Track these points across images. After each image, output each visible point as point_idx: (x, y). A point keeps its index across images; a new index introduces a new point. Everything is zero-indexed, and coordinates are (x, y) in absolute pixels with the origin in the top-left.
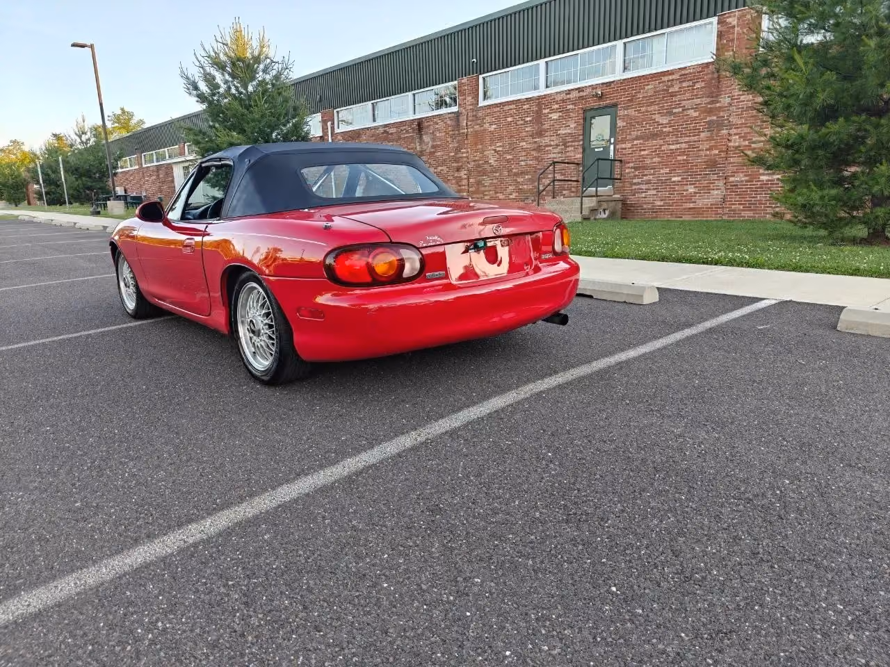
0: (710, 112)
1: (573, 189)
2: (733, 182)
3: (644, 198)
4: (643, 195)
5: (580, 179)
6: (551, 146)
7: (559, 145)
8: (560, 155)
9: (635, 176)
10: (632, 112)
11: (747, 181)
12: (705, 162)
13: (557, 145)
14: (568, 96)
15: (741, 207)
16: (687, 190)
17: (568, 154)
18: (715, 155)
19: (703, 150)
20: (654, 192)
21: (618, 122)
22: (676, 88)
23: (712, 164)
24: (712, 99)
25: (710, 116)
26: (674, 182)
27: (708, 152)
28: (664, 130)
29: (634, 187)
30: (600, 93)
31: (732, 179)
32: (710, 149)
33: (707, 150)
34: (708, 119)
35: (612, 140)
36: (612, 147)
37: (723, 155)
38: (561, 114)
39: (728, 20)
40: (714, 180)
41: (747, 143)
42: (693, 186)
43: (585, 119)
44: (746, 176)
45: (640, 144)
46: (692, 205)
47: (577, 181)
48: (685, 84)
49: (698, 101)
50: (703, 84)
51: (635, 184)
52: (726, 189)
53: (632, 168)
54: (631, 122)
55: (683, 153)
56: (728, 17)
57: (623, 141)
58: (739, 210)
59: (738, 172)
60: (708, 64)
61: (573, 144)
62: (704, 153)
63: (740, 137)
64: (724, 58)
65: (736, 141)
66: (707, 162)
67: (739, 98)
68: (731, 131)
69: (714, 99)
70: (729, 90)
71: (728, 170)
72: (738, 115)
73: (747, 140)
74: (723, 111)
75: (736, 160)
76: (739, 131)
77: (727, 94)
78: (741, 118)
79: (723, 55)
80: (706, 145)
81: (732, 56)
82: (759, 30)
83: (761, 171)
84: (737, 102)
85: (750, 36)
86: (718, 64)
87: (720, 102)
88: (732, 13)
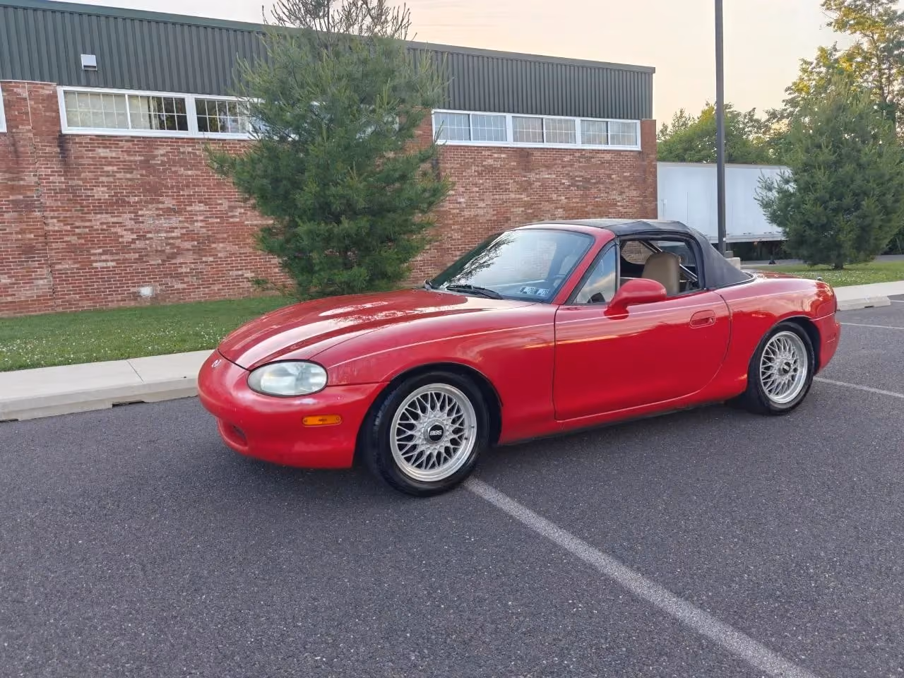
0: (13, 189)
2: (61, 270)
11: (77, 269)
12: (17, 247)
15: (78, 296)
18: (30, 239)
19: (11, 233)
23: (28, 250)
24: (11, 175)
25: (12, 194)
27: (20, 236)
31: (58, 267)
32: (22, 232)
33: (17, 233)
34: (11, 198)
37: (41, 239)
39: (15, 90)
40: (35, 268)
41: (69, 228)
42: (6, 276)
44: (75, 263)
46: (9, 299)
52: (55, 278)
56: (14, 87)
58: (75, 301)
59: (64, 259)
62: (14, 237)
63: (58, 221)
64: (18, 131)
65: (54, 225)
66: (20, 247)
67: (49, 179)
68: (46, 214)
69: (15, 175)
70: (34, 168)
71: (51, 256)
72: (52, 197)
73: (68, 224)
74: (30, 190)
75: (61, 245)
76: (56, 214)
77: (30, 172)
78: (56, 200)
79: (17, 127)
80: (15, 227)
81: (29, 131)
82: (58, 109)
83: (92, 258)
84: (46, 182)
85: (48, 114)
86: (13, 136)
87: (23, 180)
88: (19, 82)
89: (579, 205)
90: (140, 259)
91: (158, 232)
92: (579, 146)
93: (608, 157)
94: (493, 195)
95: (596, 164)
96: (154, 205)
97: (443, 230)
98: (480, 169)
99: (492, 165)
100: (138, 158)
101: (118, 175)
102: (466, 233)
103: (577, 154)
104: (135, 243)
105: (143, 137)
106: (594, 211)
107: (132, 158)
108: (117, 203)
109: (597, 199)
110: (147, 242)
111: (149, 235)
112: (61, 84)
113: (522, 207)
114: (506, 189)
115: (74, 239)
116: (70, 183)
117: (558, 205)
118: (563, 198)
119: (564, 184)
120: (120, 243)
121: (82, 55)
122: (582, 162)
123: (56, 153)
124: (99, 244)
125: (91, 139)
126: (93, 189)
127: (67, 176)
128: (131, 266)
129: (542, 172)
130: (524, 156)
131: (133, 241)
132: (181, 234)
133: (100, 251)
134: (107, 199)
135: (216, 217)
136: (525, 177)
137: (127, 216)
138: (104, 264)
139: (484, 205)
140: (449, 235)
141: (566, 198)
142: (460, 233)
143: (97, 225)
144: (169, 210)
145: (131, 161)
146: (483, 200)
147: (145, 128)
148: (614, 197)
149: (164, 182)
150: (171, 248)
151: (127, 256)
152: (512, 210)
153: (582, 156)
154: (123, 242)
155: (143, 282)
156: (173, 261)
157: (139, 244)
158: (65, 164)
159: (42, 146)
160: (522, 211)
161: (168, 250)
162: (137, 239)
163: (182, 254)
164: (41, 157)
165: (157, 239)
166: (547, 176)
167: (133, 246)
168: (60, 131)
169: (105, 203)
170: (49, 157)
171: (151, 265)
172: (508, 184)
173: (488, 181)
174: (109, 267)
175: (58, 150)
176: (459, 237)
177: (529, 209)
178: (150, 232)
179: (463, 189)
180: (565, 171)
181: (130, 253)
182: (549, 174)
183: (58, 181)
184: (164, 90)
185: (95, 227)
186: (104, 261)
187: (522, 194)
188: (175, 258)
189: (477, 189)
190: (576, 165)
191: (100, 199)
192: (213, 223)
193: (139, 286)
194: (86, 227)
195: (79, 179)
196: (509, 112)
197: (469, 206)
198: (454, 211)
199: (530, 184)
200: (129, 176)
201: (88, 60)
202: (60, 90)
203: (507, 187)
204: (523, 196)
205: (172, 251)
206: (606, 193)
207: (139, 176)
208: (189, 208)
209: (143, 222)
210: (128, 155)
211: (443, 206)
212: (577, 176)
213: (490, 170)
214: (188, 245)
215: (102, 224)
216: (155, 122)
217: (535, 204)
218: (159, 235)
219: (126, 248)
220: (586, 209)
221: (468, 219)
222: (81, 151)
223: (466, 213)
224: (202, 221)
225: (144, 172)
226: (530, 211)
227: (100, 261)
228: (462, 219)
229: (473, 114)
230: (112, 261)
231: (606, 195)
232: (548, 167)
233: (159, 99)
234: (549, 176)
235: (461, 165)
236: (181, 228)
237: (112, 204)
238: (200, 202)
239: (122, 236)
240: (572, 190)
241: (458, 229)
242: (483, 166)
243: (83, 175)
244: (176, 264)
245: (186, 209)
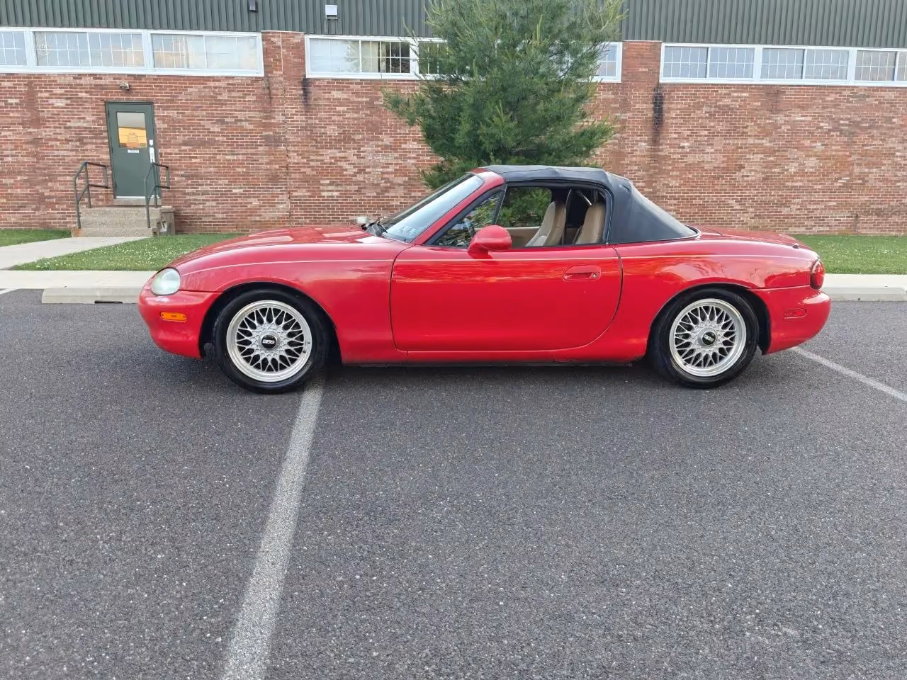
0: (266, 126)
1: (101, 197)
2: (296, 197)
3: (202, 209)
4: (201, 206)
5: (110, 184)
6: (57, 140)
7: (72, 141)
8: (74, 153)
9: (188, 185)
10: (173, 114)
11: (309, 196)
12: (266, 175)
13: (68, 141)
14: (78, 81)
15: (307, 221)
16: (251, 203)
17: (87, 153)
18: (276, 169)
19: (262, 164)
20: (214, 204)
21: (156, 122)
22: (225, 96)
23: (274, 178)
24: (265, 114)
25: (266, 131)
26: (236, 194)
27: (268, 166)
28: (217, 139)
29: (188, 197)
30: (127, 85)
31: (295, 194)
32: (270, 163)
33: (267, 164)
34: (264, 133)
35: (151, 142)
36: (152, 151)
37: (284, 170)
38: (69, 102)
39: (272, 39)
40: (277, 194)
41: (305, 160)
42: (256, 199)
43: (108, 114)
44: (309, 191)
45: (190, 150)
46: (258, 218)
47: (107, 187)
48: (234, 94)
49: (252, 114)
50: (254, 98)
51: (188, 194)
52: (291, 203)
53: (182, 176)
54: (173, 125)
55: (241, 164)
56: (272, 36)
57: (166, 146)
58: (305, 224)
59: (299, 188)
60: (257, 79)
61: (94, 141)
62: (264, 166)
63: (298, 155)
64: (273, 75)
65: (295, 158)
66: (269, 176)
67: (293, 118)
68: (289, 148)
69: (268, 115)
70: (282, 108)
71: (290, 185)
72: (294, 133)
73: (305, 158)
74: (278, 127)
75: (297, 176)
76: (296, 148)
77: (280, 111)
78: (297, 136)
79: (272, 73)
80: (265, 159)
81: (281, 76)
82: (304, 56)
83: (321, 188)
84: (291, 121)
85: (296, 60)
86: (268, 80)
87: (274, 118)
88: (275, 33)
89: (840, 153)
90: (359, 191)
91: (375, 167)
92: (851, 81)
93: (892, 95)
94: (725, 139)
95: (872, 105)
96: (373, 143)
97: (659, 176)
98: (713, 109)
99: (727, 106)
100: (364, 99)
101: (347, 115)
102: (687, 181)
103: (847, 93)
104: (356, 176)
105: (370, 80)
106: (859, 162)
107: (360, 99)
108: (345, 139)
109: (866, 148)
110: (366, 176)
111: (367, 170)
112: (307, 33)
113: (762, 153)
114: (744, 132)
115: (308, 171)
116: (310, 122)
117: (810, 153)
118: (820, 144)
119: (821, 128)
120: (343, 176)
121: (326, 6)
122: (852, 103)
123: (300, 95)
124: (328, 176)
125: (328, 83)
126: (326, 128)
127: (307, 115)
128: (352, 197)
129: (794, 113)
130: (773, 95)
131: (355, 175)
132: (396, 170)
133: (328, 182)
134: (336, 136)
135: (427, 156)
136: (769, 119)
137: (352, 151)
138: (330, 194)
139: (713, 150)
140: (666, 182)
141: (822, 145)
142: (678, 181)
143: (327, 159)
144: (386, 147)
145: (357, 102)
146: (712, 145)
147: (374, 71)
148: (891, 145)
149: (384, 121)
150: (385, 182)
151: (348, 188)
152: (748, 156)
153: (854, 95)
154: (346, 175)
155: (360, 212)
156: (387, 194)
157: (360, 178)
158: (307, 105)
159: (290, 89)
160: (761, 159)
161: (383, 184)
162: (358, 173)
163: (394, 188)
164: (288, 98)
165: (374, 174)
166: (800, 118)
167: (354, 179)
168: (305, 76)
169: (336, 140)
170: (295, 99)
171: (368, 197)
172: (746, 127)
173: (721, 124)
174: (334, 197)
175: (302, 92)
176: (678, 184)
177: (770, 157)
178: (369, 167)
179: (689, 133)
180: (826, 112)
181: (351, 185)
182: (802, 116)
183: (300, 119)
184: (392, 34)
185: (326, 161)
186: (331, 191)
187: (763, 139)
188: (388, 192)
189: (706, 133)
190: (843, 106)
191: (331, 136)
192: (424, 161)
193: (356, 215)
194: (317, 161)
195: (316, 119)
196: (760, 43)
197: (693, 151)
198: (675, 156)
199: (776, 126)
200: (355, 116)
201: (331, 10)
202: (307, 38)
203: (745, 130)
204: (764, 141)
205: (385, 185)
206: (881, 140)
207: (364, 116)
208: (403, 146)
209: (363, 158)
210: (356, 96)
211: (661, 150)
212: (842, 119)
213: (727, 110)
214: (400, 180)
215: (330, 158)
216: (383, 65)
217: (778, 151)
218: (377, 170)
219: (349, 181)
220: (851, 159)
221: (690, 164)
222: (319, 93)
223: (691, 159)
224: (414, 158)
225: (368, 112)
226: (771, 159)
227: (328, 191)
228: (683, 165)
229: (713, 48)
230: (336, 191)
231: (881, 143)
232: (802, 108)
233: (387, 44)
234: (803, 118)
235: (689, 106)
236: (395, 164)
237: (340, 141)
238: (413, 140)
239: (346, 170)
240: (833, 136)
241: (677, 176)
242: (719, 106)
243: (319, 115)
244: (389, 197)
245: (400, 146)
